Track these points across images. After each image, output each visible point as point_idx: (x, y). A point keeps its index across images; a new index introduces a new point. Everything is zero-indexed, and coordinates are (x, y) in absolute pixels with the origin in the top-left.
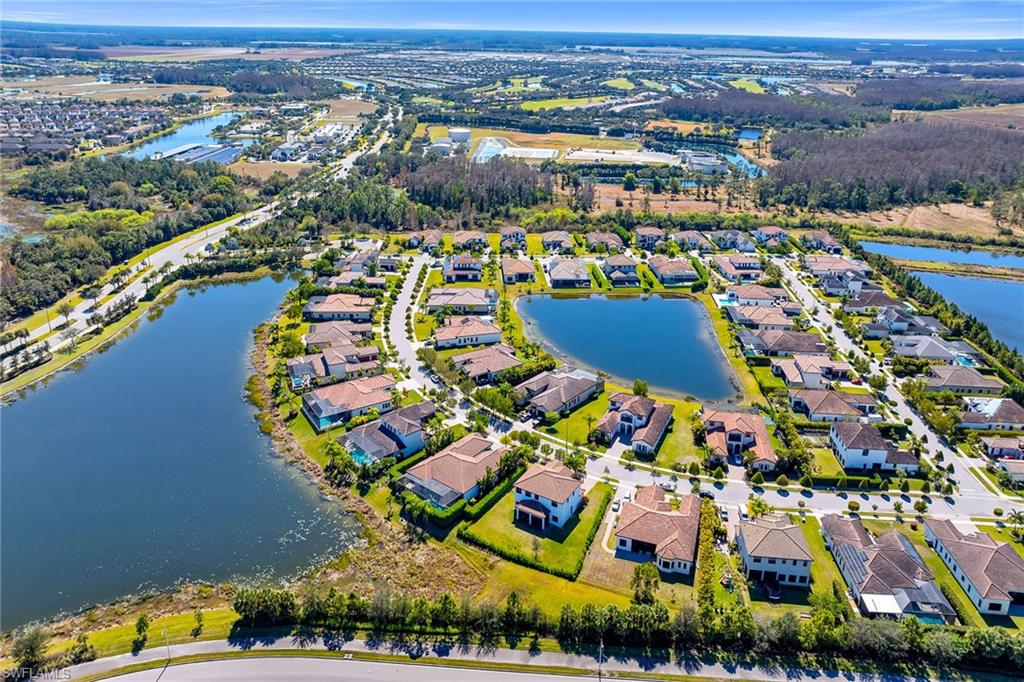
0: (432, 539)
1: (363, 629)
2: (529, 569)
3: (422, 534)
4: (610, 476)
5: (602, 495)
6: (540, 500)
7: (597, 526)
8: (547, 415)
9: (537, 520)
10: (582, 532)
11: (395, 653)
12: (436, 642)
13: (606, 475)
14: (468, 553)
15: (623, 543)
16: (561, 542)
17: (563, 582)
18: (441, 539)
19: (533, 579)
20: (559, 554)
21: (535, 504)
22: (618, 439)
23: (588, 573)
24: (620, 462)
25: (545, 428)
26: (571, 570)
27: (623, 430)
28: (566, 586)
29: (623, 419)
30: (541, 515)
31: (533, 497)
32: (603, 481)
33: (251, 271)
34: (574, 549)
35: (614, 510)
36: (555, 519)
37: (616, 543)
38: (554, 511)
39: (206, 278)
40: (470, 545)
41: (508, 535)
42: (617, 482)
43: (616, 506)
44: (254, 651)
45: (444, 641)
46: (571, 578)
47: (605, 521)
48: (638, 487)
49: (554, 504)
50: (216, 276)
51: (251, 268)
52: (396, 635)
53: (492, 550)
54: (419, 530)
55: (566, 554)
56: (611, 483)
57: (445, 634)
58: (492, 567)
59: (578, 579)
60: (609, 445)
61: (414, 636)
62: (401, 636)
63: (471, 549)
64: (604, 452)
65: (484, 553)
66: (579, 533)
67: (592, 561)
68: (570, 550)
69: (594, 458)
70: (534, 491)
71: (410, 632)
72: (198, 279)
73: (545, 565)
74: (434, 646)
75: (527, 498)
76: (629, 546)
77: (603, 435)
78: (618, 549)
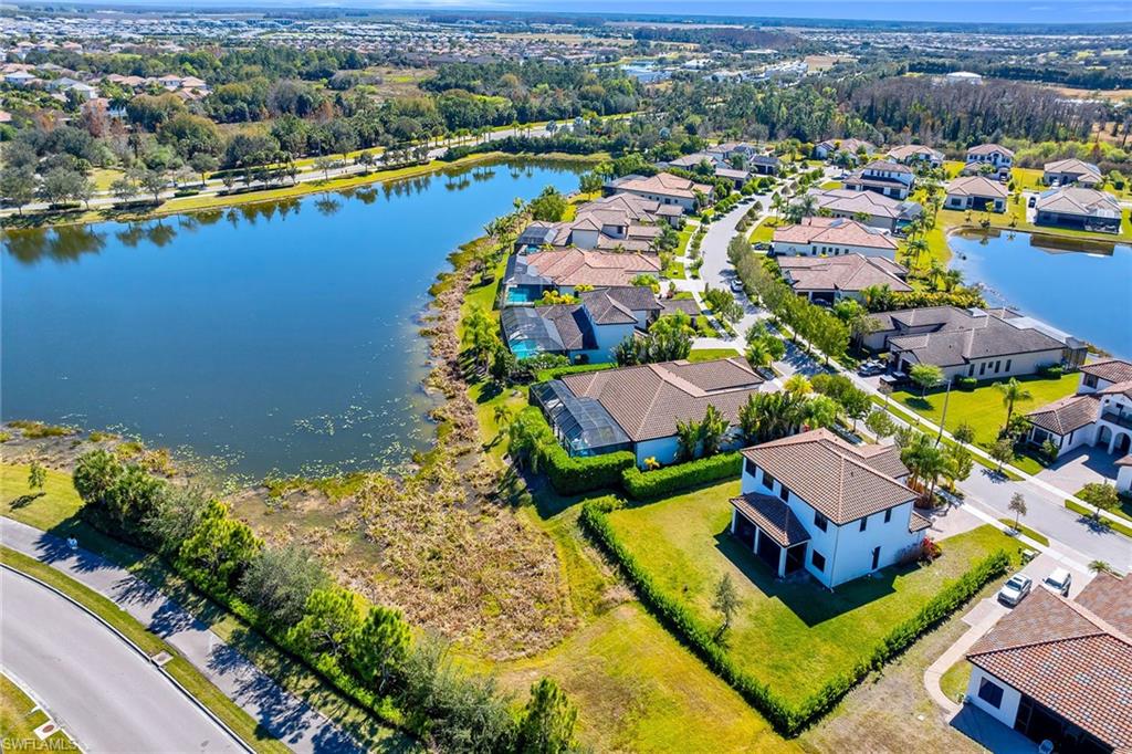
0: (532, 509)
1: (238, 617)
2: (684, 651)
3: (522, 492)
4: (1023, 522)
5: (981, 556)
6: (793, 502)
7: (934, 620)
8: (916, 368)
9: (769, 546)
10: (881, 620)
11: (240, 701)
12: (337, 720)
13: (1013, 515)
14: (578, 560)
15: (991, 693)
16: (811, 621)
17: (753, 722)
18: (545, 513)
19: (677, 680)
20: (788, 647)
21: (776, 508)
22: (1085, 458)
23: (843, 733)
24: (1069, 505)
25: (905, 395)
26: (794, 704)
27: (1102, 444)
28: (756, 738)
29: (1106, 416)
30: (781, 538)
31: (776, 492)
32: (1002, 527)
33: (585, 154)
34: (838, 653)
35: (1004, 601)
36: (819, 561)
37: (969, 686)
38: (819, 541)
39: (531, 155)
40: (593, 545)
41: (689, 555)
42: (1044, 541)
43: (1013, 594)
44: (53, 571)
45: (355, 727)
46: (782, 725)
47: (966, 616)
48: (1099, 567)
49: (821, 522)
50: (542, 155)
51: (587, 151)
52: (281, 660)
53: (627, 574)
54: (521, 483)
55: (808, 656)
56: (1023, 538)
57: (370, 712)
58: (601, 609)
59: (804, 735)
60: (1051, 461)
61: (310, 682)
62: (286, 670)
63: (589, 553)
64: (1032, 474)
65: (607, 573)
66: (872, 622)
67: (873, 705)
68: (825, 649)
69: (999, 475)
70: (782, 476)
71: (308, 668)
72: (521, 154)
73: (732, 659)
74: (326, 729)
75: (765, 490)
76: (1008, 712)
77: (1041, 437)
78: (969, 704)
